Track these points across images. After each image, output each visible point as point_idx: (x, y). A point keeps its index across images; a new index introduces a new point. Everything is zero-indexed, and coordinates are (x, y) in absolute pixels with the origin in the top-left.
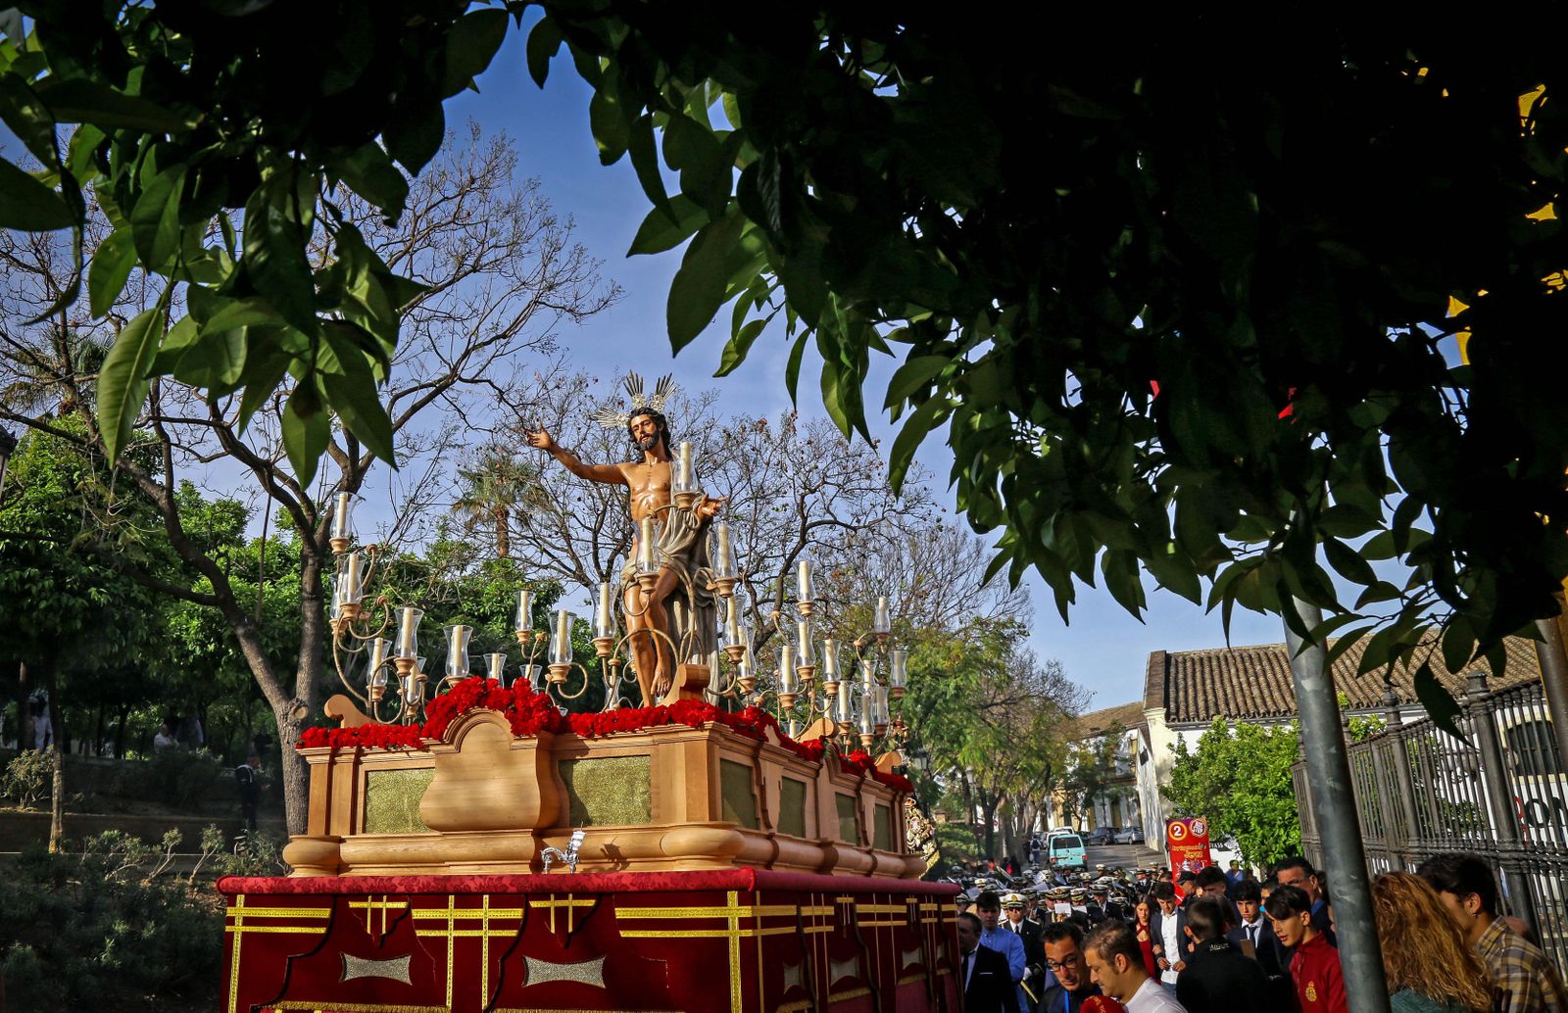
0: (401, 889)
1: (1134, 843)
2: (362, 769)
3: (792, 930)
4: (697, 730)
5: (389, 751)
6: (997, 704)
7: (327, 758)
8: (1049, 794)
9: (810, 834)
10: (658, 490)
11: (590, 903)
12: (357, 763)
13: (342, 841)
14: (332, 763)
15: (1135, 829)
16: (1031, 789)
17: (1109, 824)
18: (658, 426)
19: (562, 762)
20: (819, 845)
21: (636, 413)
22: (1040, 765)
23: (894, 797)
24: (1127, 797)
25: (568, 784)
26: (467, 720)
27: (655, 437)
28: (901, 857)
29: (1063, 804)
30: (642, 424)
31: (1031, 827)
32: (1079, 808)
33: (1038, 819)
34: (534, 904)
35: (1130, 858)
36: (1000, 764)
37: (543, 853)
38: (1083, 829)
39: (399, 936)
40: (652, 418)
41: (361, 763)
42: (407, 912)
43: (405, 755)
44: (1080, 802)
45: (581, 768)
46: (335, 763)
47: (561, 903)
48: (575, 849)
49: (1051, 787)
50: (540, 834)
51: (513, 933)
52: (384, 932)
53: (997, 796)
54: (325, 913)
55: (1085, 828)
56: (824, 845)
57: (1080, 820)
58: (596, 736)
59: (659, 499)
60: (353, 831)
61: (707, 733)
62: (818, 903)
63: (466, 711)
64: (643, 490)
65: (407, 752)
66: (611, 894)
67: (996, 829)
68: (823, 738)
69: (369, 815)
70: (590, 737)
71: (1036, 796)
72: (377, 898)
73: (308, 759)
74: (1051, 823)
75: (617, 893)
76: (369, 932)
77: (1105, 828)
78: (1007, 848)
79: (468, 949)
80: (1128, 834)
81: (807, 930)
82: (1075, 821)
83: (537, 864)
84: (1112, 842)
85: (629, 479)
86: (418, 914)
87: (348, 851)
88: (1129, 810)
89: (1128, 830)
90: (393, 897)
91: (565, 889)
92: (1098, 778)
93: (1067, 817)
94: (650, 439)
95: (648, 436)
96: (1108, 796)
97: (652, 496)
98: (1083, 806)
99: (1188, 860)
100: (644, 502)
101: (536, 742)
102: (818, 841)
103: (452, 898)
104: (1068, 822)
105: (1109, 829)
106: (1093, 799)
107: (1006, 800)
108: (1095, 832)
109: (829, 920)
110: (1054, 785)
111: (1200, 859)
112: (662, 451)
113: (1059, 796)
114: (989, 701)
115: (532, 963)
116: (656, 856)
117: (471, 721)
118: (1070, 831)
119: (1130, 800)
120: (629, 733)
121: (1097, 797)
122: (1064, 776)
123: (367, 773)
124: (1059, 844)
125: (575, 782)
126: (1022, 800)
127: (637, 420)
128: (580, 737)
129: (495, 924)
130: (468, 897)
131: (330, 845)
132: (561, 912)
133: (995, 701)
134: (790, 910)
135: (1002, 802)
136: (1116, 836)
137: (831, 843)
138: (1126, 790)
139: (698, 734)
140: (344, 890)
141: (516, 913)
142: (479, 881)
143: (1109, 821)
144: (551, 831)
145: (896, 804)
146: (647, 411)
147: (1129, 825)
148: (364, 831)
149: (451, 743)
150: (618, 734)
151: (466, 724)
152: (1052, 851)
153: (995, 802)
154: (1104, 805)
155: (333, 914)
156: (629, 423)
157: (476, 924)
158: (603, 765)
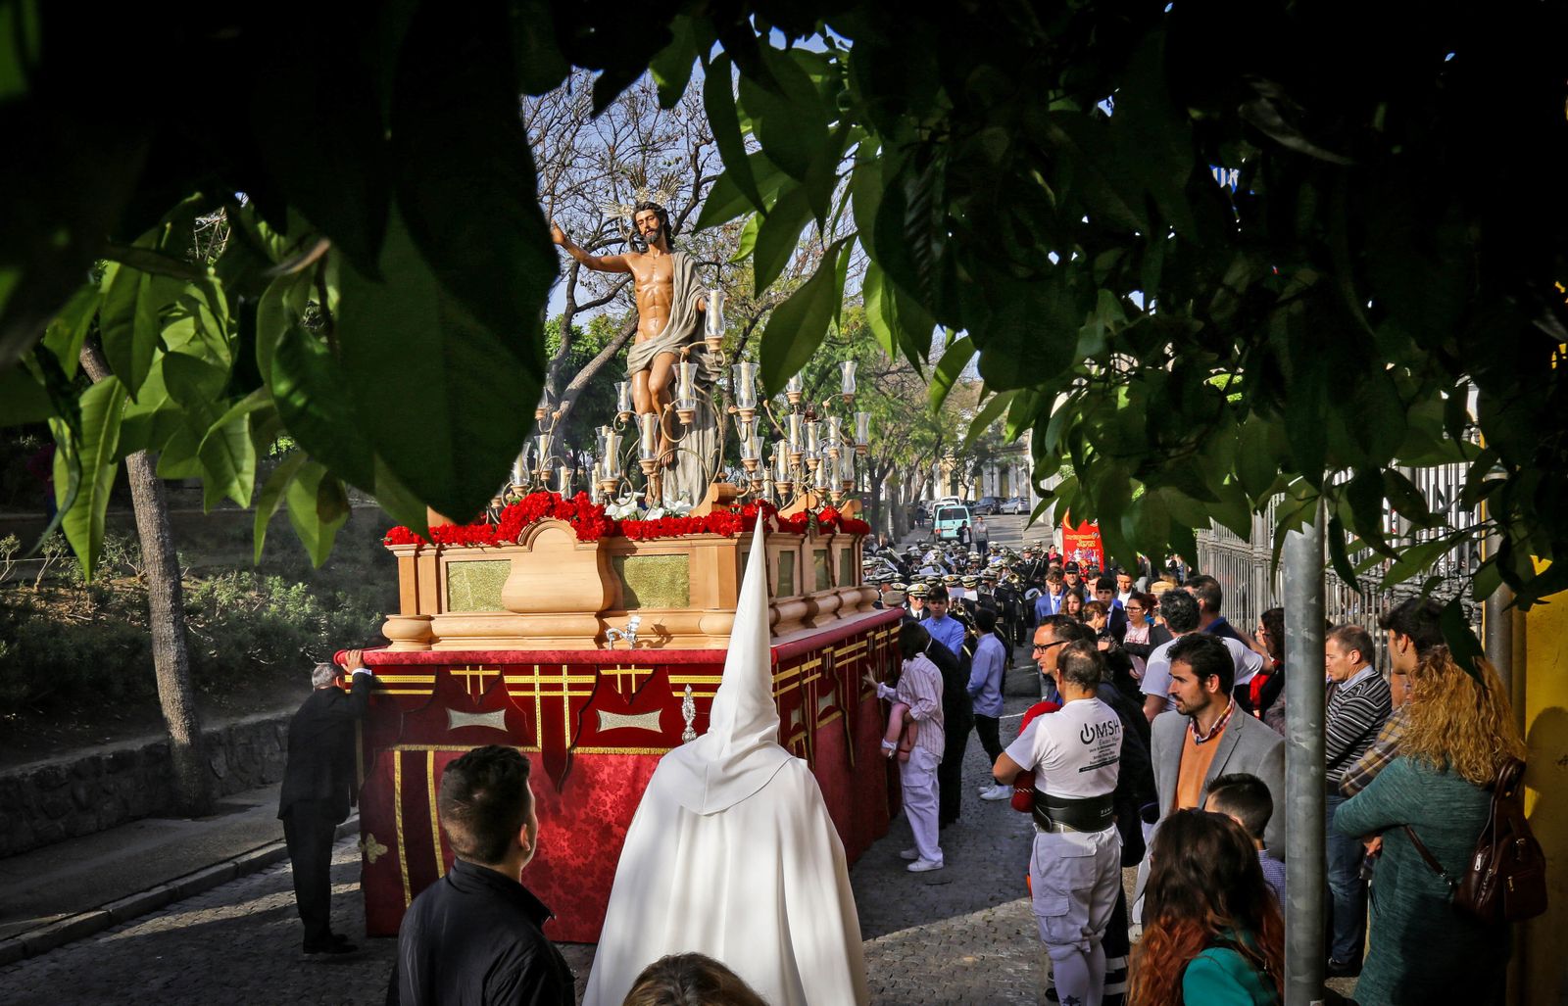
0: (494, 661)
1: (1020, 513)
2: (443, 560)
3: (797, 684)
4: (728, 537)
5: (467, 547)
6: (893, 373)
7: (413, 552)
8: (938, 462)
9: (797, 591)
10: (659, 282)
11: (649, 672)
12: (438, 556)
13: (431, 619)
14: (417, 556)
15: (1022, 499)
16: (920, 459)
17: (997, 494)
18: (661, 220)
19: (615, 557)
20: (803, 601)
21: (639, 207)
22: (931, 435)
23: (855, 540)
24: (1017, 465)
25: (621, 575)
26: (536, 526)
27: (659, 231)
28: (858, 590)
29: (951, 473)
30: (647, 219)
31: (918, 496)
32: (967, 477)
33: (925, 486)
34: (604, 672)
35: (1014, 529)
36: (891, 434)
37: (607, 632)
38: (969, 499)
39: (495, 696)
40: (655, 213)
41: (442, 555)
42: (500, 678)
43: (480, 550)
44: (969, 470)
45: (630, 563)
46: (420, 556)
47: (626, 672)
48: (633, 630)
49: (939, 453)
50: (601, 615)
51: (588, 693)
52: (482, 693)
53: (886, 466)
54: (431, 679)
55: (971, 497)
56: (807, 600)
57: (967, 488)
58: (644, 539)
59: (663, 290)
60: (440, 612)
61: (736, 540)
62: (811, 659)
63: (537, 520)
64: (649, 281)
65: (482, 548)
66: (665, 665)
67: (882, 497)
68: (807, 511)
69: (451, 596)
70: (639, 539)
71: (924, 464)
72: (474, 667)
73: (395, 553)
74: (938, 491)
75: (670, 665)
76: (469, 692)
77: (992, 497)
78: (892, 518)
79: (552, 706)
80: (1014, 505)
81: (805, 681)
82: (961, 490)
83: (600, 639)
84: (997, 512)
85: (635, 270)
86: (509, 679)
87: (438, 627)
88: (1017, 480)
89: (1015, 500)
90: (487, 667)
91: (629, 661)
92: (989, 446)
93: (954, 485)
94: (654, 233)
95: (652, 230)
96: (998, 465)
97: (657, 287)
98: (971, 475)
99: (1081, 549)
100: (649, 294)
101: (597, 545)
102: (802, 598)
103: (536, 668)
104: (955, 491)
105: (997, 499)
106: (982, 467)
107: (895, 471)
108: (981, 502)
109: (819, 669)
110: (943, 452)
111: (1092, 548)
112: (665, 244)
113: (948, 464)
114: (885, 369)
115: (603, 714)
116: (696, 633)
117: (540, 527)
118: (957, 500)
119: (1020, 469)
120: (672, 538)
121: (987, 465)
122: (955, 444)
123: (447, 563)
124: (945, 515)
125: (627, 575)
126: (911, 469)
127: (642, 215)
128: (630, 539)
129: (572, 687)
130: (550, 667)
131: (425, 623)
132: (626, 679)
133: (891, 369)
134: (795, 671)
135: (890, 473)
136: (1002, 506)
137: (814, 598)
138: (1016, 459)
139: (729, 541)
140: (446, 662)
141: (591, 679)
142: (559, 656)
143: (996, 490)
144: (610, 612)
145: (856, 545)
146: (652, 206)
147: (1015, 495)
148: (449, 611)
149: (525, 544)
150: (662, 538)
151: (536, 529)
152: (937, 522)
153: (883, 473)
154: (992, 474)
155: (437, 680)
156: (634, 217)
157: (558, 687)
158: (650, 560)
